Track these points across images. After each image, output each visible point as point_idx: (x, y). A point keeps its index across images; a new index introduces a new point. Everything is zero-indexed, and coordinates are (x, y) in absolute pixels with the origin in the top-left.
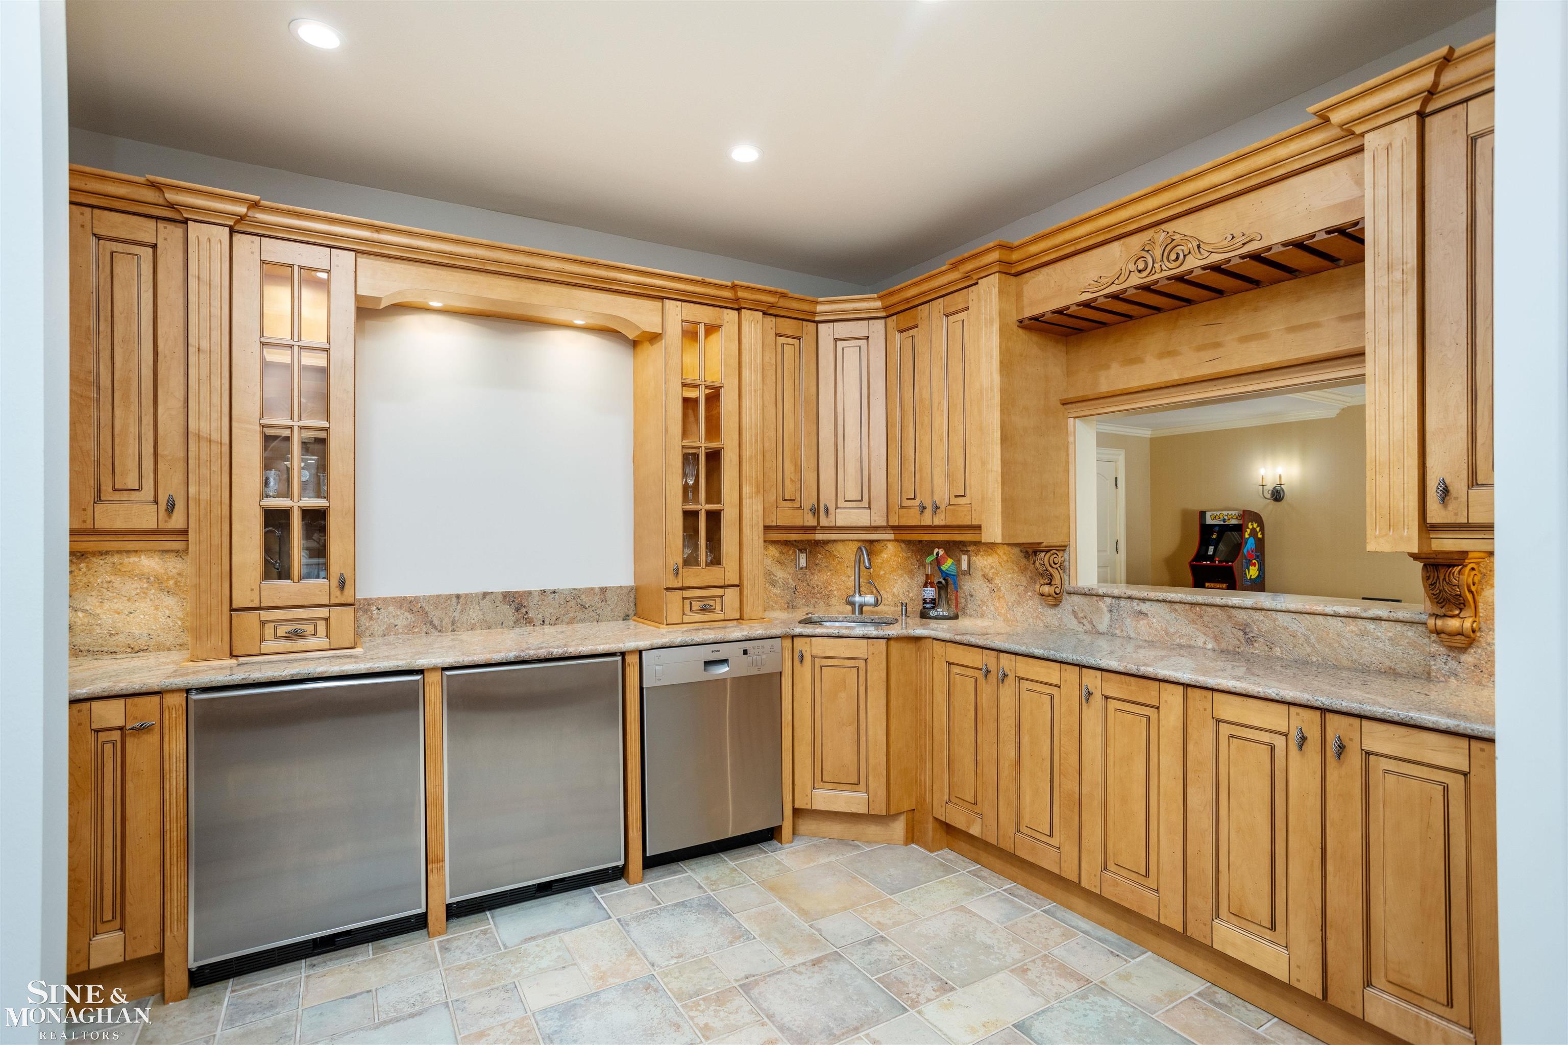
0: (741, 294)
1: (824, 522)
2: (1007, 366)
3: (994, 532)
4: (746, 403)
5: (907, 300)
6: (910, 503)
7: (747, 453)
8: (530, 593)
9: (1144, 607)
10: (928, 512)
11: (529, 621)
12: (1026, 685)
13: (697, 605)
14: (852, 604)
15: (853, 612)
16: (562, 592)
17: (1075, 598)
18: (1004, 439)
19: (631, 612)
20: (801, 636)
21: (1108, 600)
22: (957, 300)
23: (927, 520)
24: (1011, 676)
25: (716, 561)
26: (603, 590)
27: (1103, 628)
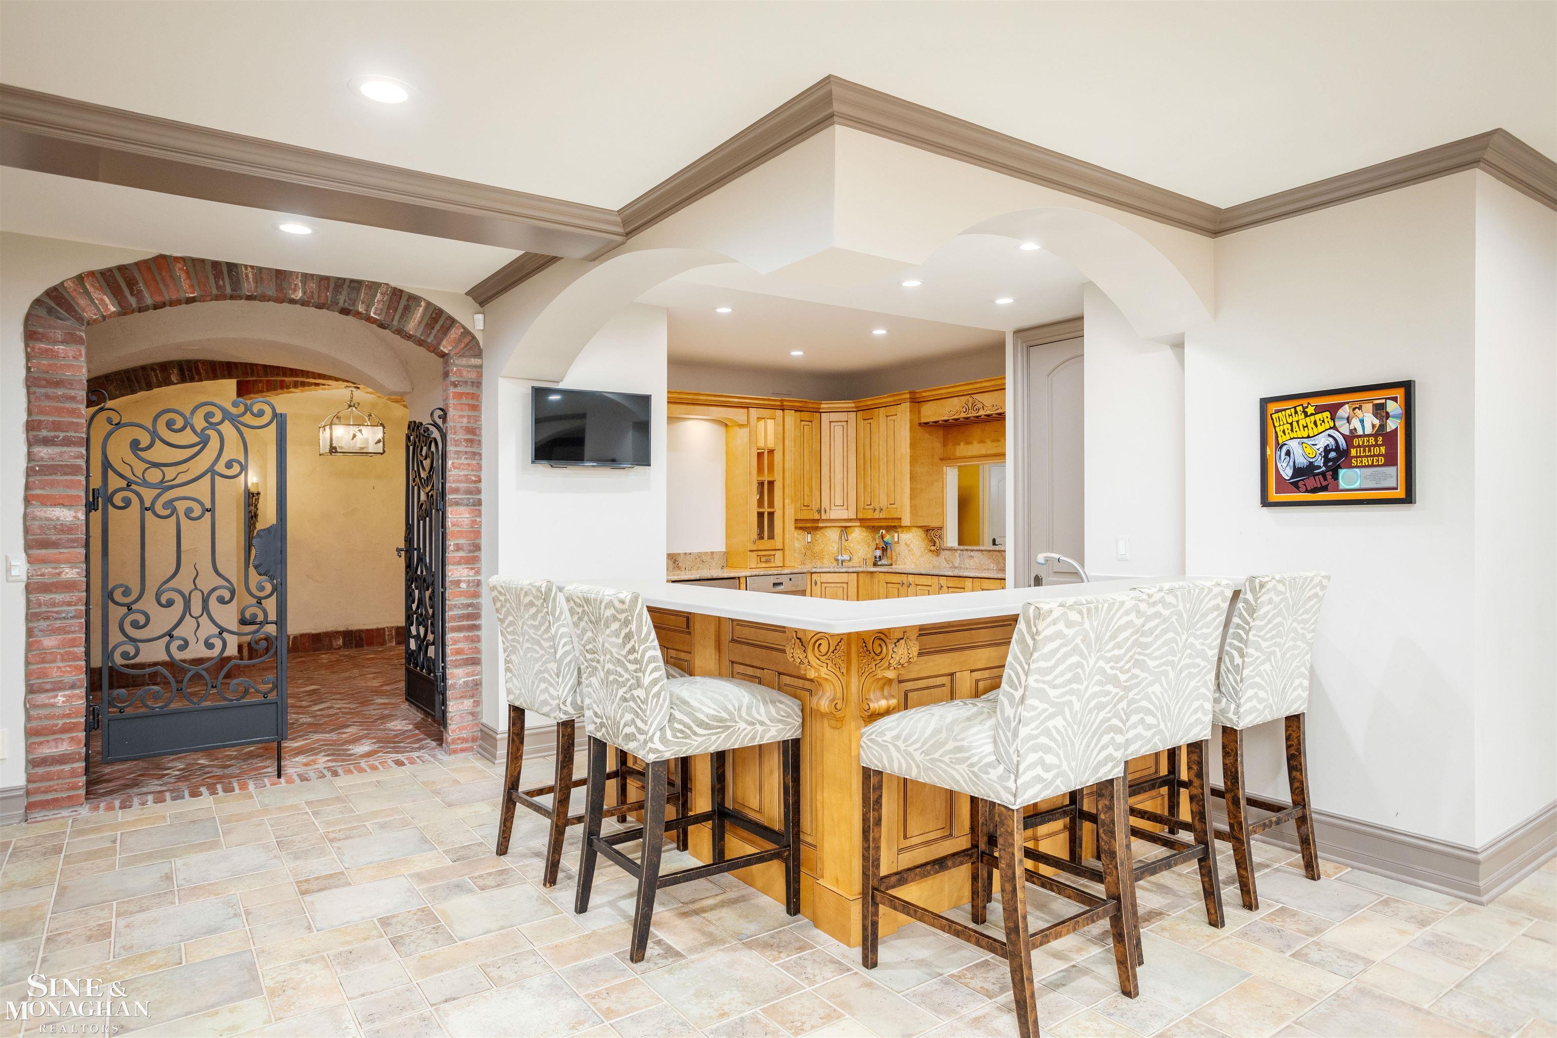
0: (785, 403)
1: (824, 517)
2: (913, 445)
3: (906, 521)
4: (787, 457)
5: (868, 405)
6: (868, 507)
7: (787, 483)
8: (679, 554)
9: (972, 554)
10: (877, 512)
11: (679, 568)
12: (919, 587)
13: (763, 559)
14: (837, 560)
15: (838, 565)
16: (694, 554)
17: (946, 552)
18: (911, 478)
19: (725, 565)
20: (816, 573)
21: (959, 552)
22: (892, 410)
23: (877, 515)
24: (913, 584)
25: (771, 537)
26: (712, 553)
27: (957, 564)
